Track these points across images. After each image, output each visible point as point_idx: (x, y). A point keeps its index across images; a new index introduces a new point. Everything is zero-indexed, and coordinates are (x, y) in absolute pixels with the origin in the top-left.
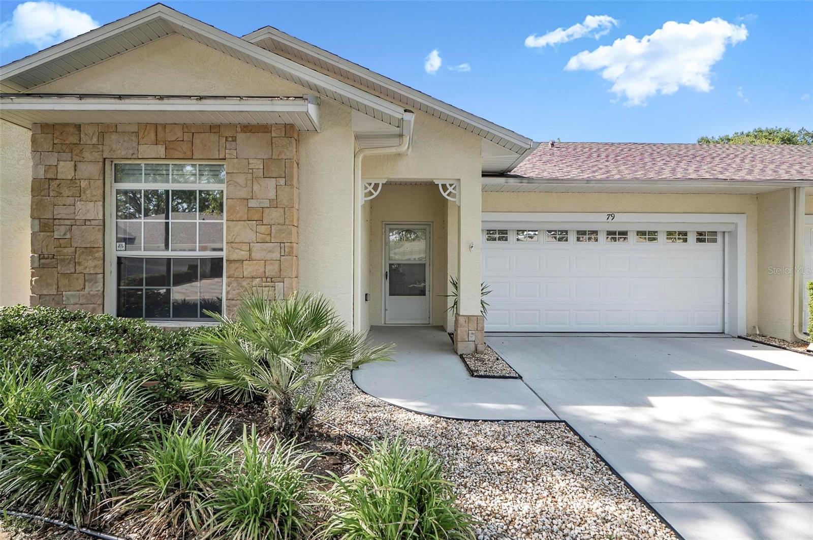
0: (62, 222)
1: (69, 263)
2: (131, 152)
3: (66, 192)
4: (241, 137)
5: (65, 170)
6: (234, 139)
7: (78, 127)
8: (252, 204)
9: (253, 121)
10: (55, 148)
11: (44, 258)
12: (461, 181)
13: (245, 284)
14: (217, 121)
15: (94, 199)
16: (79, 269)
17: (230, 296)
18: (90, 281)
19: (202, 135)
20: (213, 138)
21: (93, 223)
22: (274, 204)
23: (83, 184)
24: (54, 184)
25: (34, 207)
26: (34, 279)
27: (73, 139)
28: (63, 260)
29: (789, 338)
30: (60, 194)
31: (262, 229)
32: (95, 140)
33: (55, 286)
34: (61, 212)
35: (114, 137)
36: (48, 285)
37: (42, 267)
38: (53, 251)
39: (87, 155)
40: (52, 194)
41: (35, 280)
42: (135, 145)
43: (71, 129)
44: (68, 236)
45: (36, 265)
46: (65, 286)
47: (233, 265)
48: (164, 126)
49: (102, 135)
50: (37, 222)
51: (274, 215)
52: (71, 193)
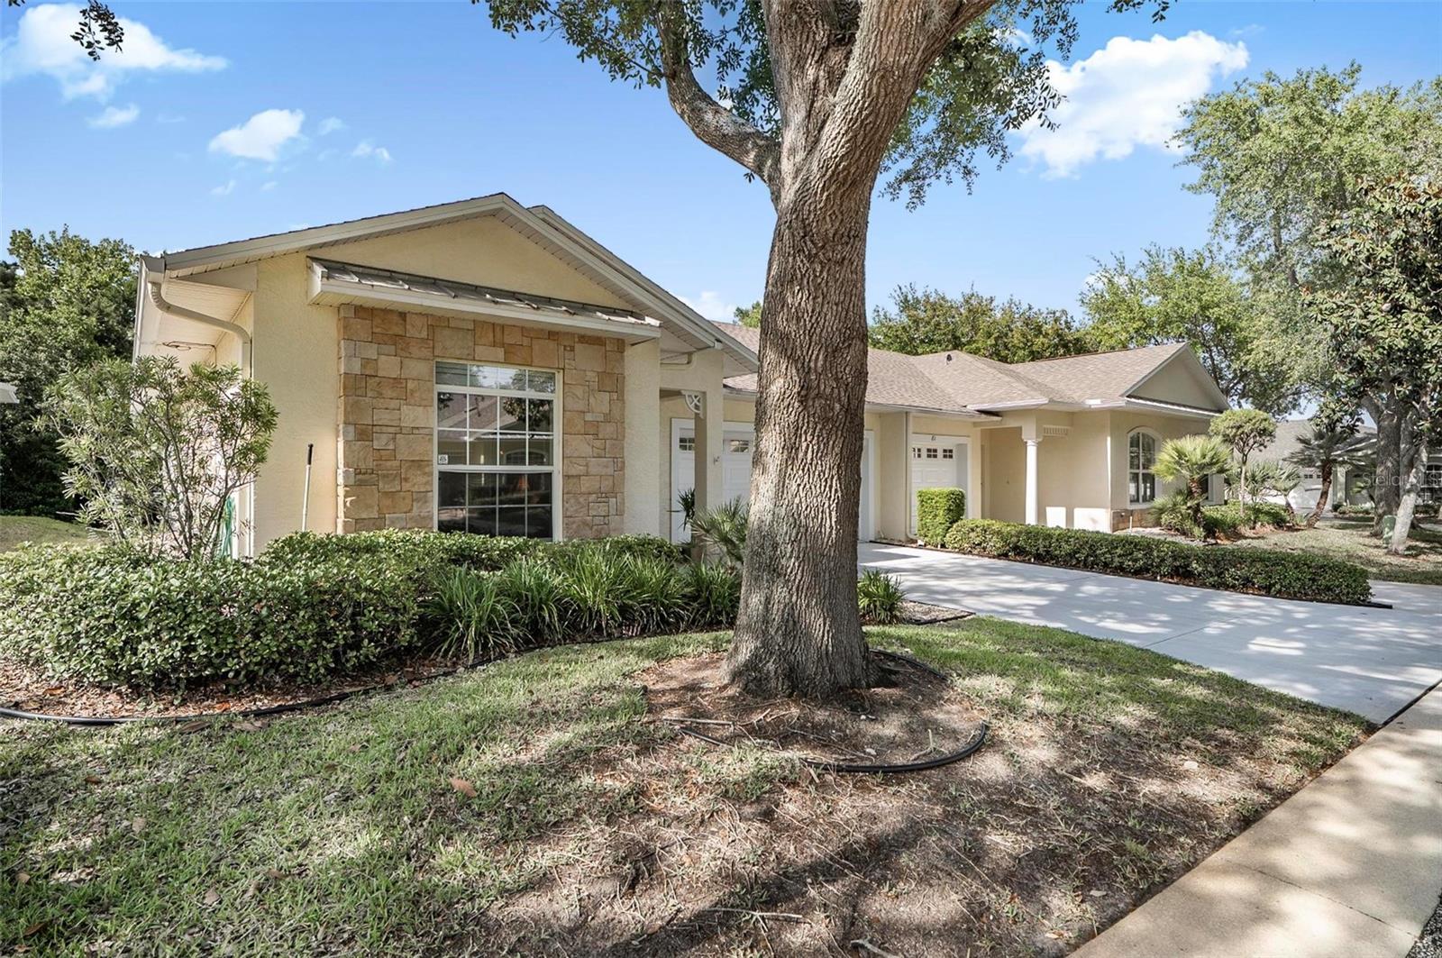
0: (384, 429)
1: (394, 480)
2: (467, 352)
3: (388, 393)
4: (578, 347)
5: (388, 366)
6: (572, 349)
7: (403, 315)
8: (589, 417)
9: (589, 333)
10: (375, 339)
11: (360, 473)
12: (708, 396)
13: (581, 500)
14: (556, 329)
15: (424, 403)
16: (406, 486)
17: (568, 514)
18: (418, 500)
19: (540, 341)
20: (552, 345)
21: (421, 431)
22: (608, 419)
23: (411, 385)
24: (371, 381)
25: (349, 409)
26: (349, 499)
27: (398, 330)
28: (385, 476)
29: (903, 539)
30: (380, 395)
31: (598, 443)
32: (424, 334)
33: (376, 508)
34: (383, 417)
35: (447, 332)
36: (368, 507)
37: (360, 484)
38: (371, 464)
39: (415, 351)
40: (369, 394)
41: (351, 501)
42: (471, 344)
43: (396, 318)
44: (391, 447)
45: (352, 481)
46: (388, 507)
47: (572, 481)
48: (503, 327)
49: (432, 328)
50: (351, 428)
51: (608, 430)
52: (394, 395)
